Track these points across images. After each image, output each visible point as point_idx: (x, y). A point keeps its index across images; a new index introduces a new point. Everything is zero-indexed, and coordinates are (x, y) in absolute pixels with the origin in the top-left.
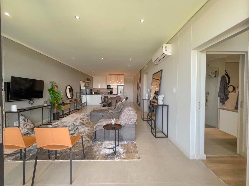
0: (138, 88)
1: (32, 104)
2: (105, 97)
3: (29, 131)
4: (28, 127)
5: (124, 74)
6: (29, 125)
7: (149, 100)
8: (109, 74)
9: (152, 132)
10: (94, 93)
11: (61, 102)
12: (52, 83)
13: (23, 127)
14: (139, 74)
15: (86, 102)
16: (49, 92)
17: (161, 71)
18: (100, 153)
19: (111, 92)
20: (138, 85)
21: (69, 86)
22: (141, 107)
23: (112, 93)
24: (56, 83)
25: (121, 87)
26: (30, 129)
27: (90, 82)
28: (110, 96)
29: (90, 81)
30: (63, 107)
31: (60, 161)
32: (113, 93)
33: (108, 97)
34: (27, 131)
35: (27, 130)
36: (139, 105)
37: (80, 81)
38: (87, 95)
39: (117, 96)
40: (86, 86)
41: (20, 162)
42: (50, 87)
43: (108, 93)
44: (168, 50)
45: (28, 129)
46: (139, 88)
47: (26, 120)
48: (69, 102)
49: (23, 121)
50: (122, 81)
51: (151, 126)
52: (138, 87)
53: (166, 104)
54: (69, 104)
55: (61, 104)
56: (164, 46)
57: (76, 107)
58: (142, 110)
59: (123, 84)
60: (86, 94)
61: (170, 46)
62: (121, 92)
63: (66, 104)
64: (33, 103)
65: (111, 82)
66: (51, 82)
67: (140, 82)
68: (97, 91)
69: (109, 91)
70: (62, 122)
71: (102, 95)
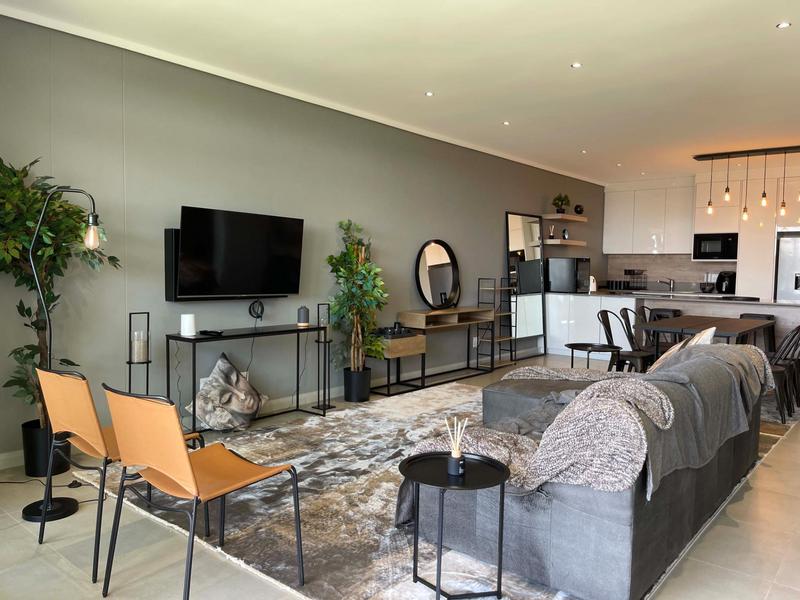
1: (259, 317)
3: (237, 424)
4: (235, 406)
6: (238, 397)
8: (699, 158)
11: (387, 321)
12: (347, 228)
13: (217, 402)
15: (544, 335)
16: (335, 270)
18: (379, 590)
21: (437, 242)
23: (731, 289)
24: (359, 230)
26: (240, 414)
27: (578, 218)
29: (579, 210)
30: (390, 347)
31: (228, 556)
32: (741, 290)
34: (230, 421)
35: (230, 416)
37: (507, 213)
38: (550, 297)
40: (550, 242)
41: (141, 516)
42: (336, 248)
43: (705, 288)
45: (233, 413)
47: (234, 378)
48: (422, 325)
49: (221, 380)
54: (424, 332)
55: (382, 332)
57: (474, 354)
60: (547, 288)
63: (412, 332)
64: (262, 312)
66: (341, 226)
68: (628, 272)
69: (713, 278)
70: (366, 415)
71: (642, 300)
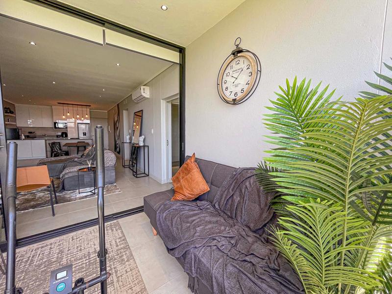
0: (115, 128)
2: (53, 143)
5: (90, 106)
7: (130, 143)
8: (59, 103)
9: (134, 175)
10: (23, 137)
14: (117, 108)
17: (142, 111)
18: (75, 197)
19: (65, 134)
20: (115, 124)
22: (121, 155)
23: (66, 136)
25: (83, 126)
28: (63, 142)
29: (12, 112)
33: (59, 143)
36: (119, 153)
39: (79, 141)
43: (57, 136)
44: (146, 92)
46: (117, 128)
50: (87, 116)
51: (133, 170)
52: (116, 126)
53: (146, 145)
56: (142, 87)
58: (123, 158)
59: (88, 121)
61: (147, 89)
62: (85, 134)
65: (64, 117)
67: (118, 120)
68: (30, 133)
69: (60, 134)
71: (46, 140)
